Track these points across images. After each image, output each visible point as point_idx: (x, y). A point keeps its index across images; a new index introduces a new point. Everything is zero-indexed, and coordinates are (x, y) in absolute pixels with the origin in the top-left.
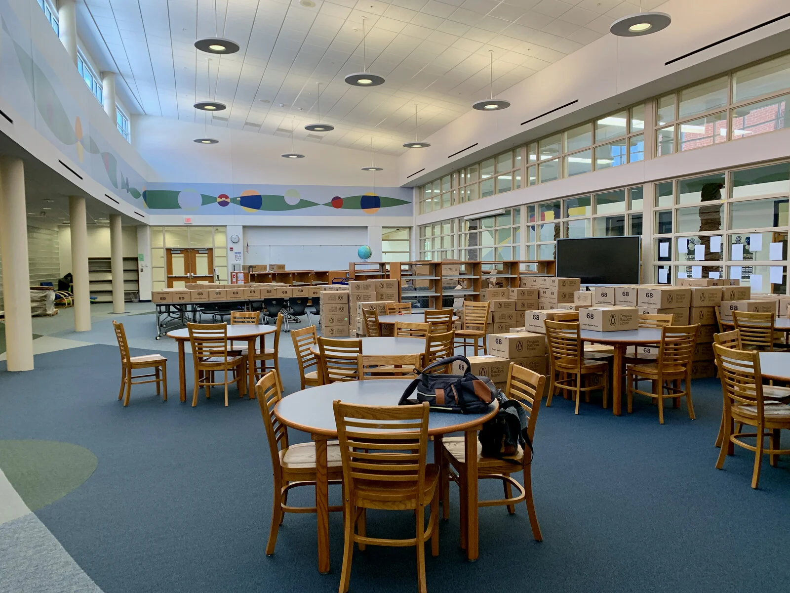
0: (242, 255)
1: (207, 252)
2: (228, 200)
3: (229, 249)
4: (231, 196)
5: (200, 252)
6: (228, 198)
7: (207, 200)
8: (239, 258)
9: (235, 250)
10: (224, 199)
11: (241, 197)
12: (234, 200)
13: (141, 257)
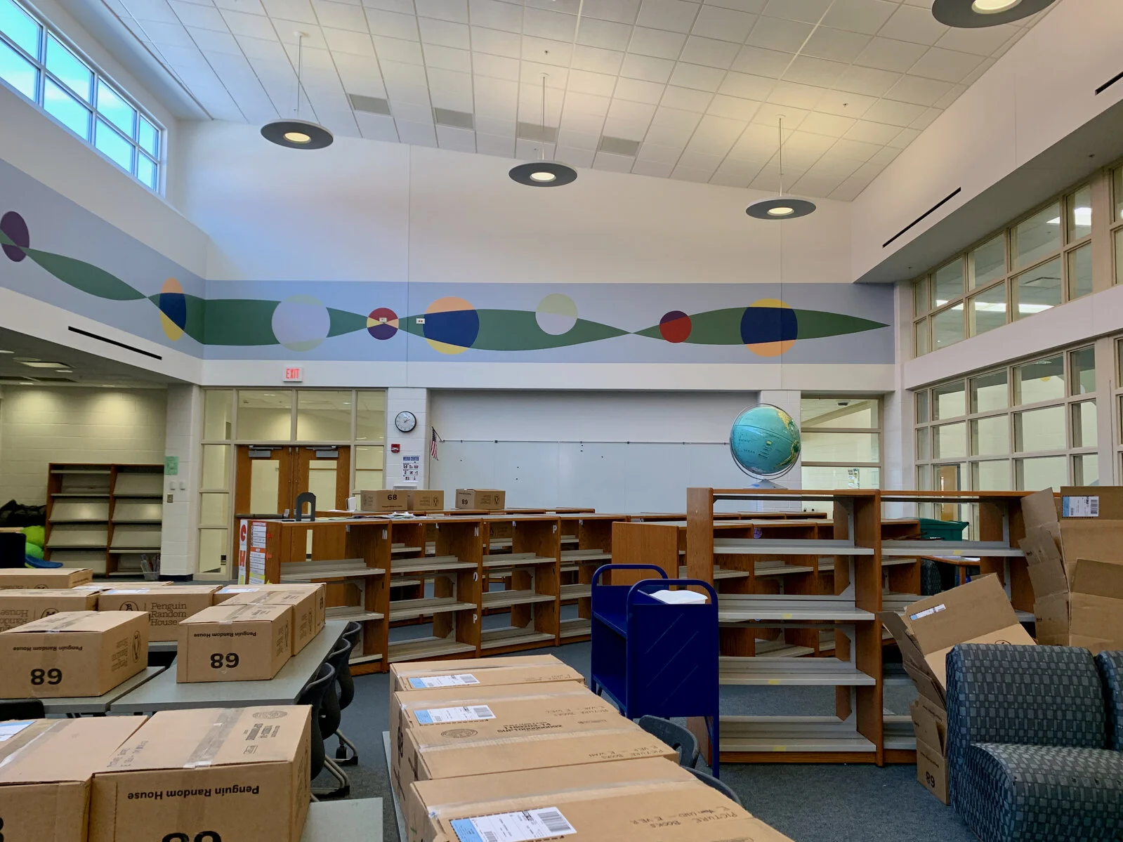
0: (421, 463)
1: (335, 454)
2: (394, 323)
3: (389, 447)
4: (401, 313)
5: (319, 454)
6: (395, 317)
7: (342, 323)
8: (414, 471)
9: (404, 451)
10: (383, 320)
11: (426, 317)
12: (408, 324)
13: (172, 465)
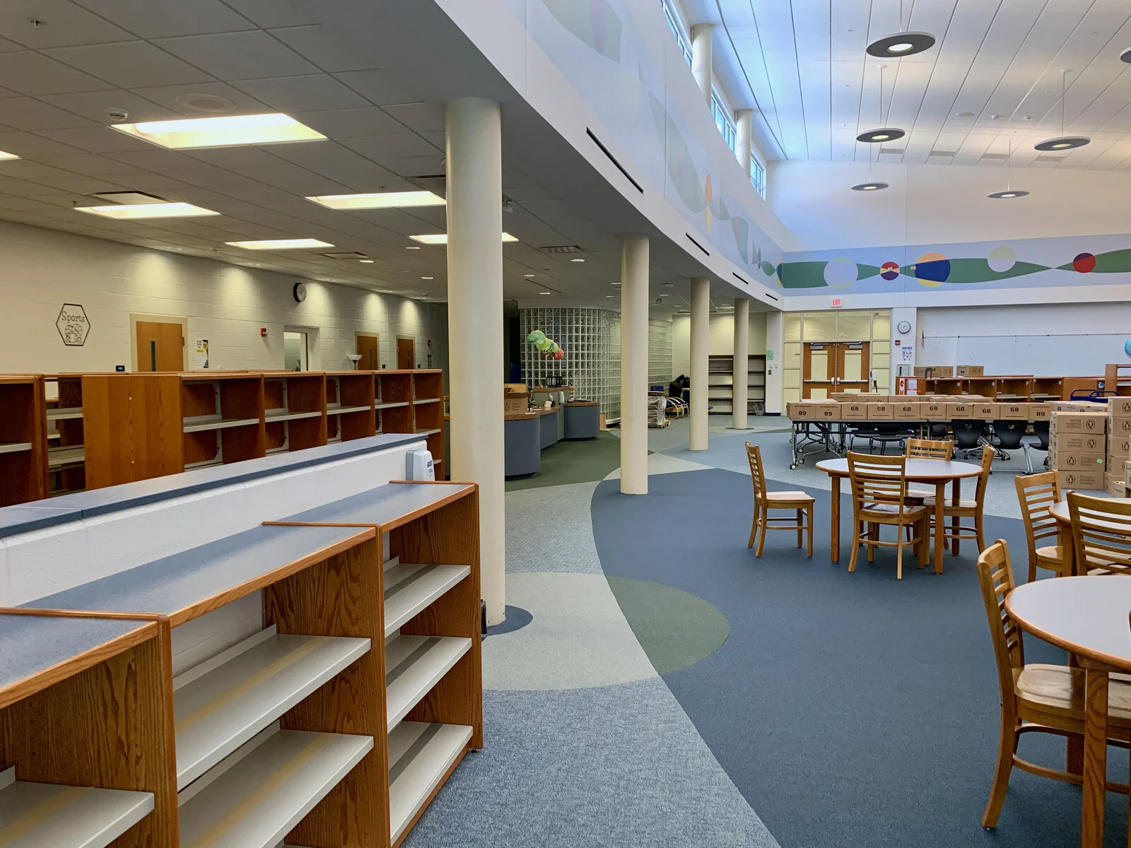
0: (913, 351)
1: (861, 347)
2: (897, 270)
3: (894, 342)
4: (901, 264)
5: (851, 347)
6: (897, 267)
7: (865, 272)
8: (909, 355)
9: (903, 345)
10: (890, 269)
11: (916, 265)
12: (906, 270)
13: (770, 355)
